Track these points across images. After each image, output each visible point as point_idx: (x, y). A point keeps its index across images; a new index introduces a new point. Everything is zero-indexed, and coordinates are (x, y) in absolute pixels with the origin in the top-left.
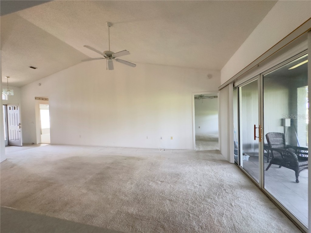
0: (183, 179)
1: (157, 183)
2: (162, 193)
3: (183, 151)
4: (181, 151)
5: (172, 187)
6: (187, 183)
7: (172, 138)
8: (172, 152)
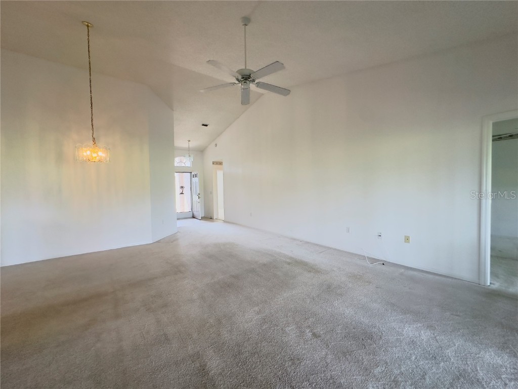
0: (374, 355)
1: (302, 333)
2: (293, 364)
3: (437, 277)
4: (431, 276)
5: (329, 361)
6: (377, 371)
7: (407, 239)
8: (402, 274)
